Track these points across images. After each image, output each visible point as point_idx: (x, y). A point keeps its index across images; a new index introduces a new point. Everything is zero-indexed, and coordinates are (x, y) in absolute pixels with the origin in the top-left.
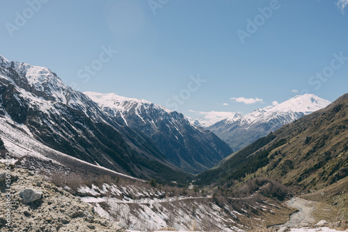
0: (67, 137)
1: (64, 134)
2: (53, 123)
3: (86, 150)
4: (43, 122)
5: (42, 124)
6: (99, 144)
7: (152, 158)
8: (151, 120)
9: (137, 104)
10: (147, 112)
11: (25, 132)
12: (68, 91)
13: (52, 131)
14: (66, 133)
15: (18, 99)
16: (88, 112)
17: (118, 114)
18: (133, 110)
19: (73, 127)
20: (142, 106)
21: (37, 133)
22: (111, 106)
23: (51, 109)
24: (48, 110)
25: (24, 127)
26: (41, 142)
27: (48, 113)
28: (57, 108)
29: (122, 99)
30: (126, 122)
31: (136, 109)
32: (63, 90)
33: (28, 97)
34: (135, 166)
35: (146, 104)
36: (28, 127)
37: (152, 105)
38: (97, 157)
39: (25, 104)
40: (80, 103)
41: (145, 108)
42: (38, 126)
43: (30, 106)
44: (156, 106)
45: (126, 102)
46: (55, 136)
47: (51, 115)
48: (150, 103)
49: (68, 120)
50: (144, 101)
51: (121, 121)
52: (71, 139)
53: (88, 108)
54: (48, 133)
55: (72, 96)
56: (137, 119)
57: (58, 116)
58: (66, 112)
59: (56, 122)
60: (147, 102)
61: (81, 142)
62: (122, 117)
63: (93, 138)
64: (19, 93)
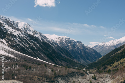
0: (24, 46)
1: (23, 45)
2: (18, 39)
3: (34, 52)
4: (13, 39)
5: (12, 40)
6: (41, 50)
7: (68, 58)
8: (69, 44)
9: (63, 38)
10: (67, 41)
11: (4, 43)
12: (34, 31)
13: (17, 43)
14: (25, 44)
15: (3, 29)
16: (42, 40)
17: (56, 42)
18: (62, 40)
19: (29, 42)
20: (65, 39)
21: (9, 44)
22: (54, 39)
23: (19, 34)
24: (17, 34)
25: (4, 41)
26: (10, 47)
27: (17, 35)
28: (23, 34)
29: (57, 37)
30: (59, 45)
31: (63, 40)
32: (32, 31)
33: (8, 28)
34: (58, 60)
35: (67, 38)
36: (6, 41)
37: (69, 38)
38: (38, 55)
39: (6, 31)
40: (39, 36)
41: (66, 39)
42: (10, 40)
43: (9, 32)
44: (71, 39)
45: (59, 38)
46: (18, 45)
47: (19, 36)
48: (68, 38)
49: (27, 39)
50: (66, 37)
51: (56, 44)
52: (27, 47)
53: (42, 38)
54: (14, 44)
55: (36, 33)
56: (63, 44)
57: (22, 37)
58: (27, 36)
59: (21, 39)
60: (67, 37)
61: (32, 48)
62: (58, 43)
63: (38, 47)
64: (4, 27)
